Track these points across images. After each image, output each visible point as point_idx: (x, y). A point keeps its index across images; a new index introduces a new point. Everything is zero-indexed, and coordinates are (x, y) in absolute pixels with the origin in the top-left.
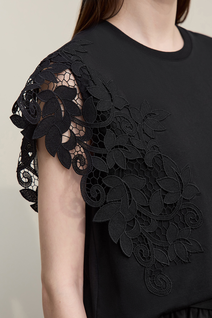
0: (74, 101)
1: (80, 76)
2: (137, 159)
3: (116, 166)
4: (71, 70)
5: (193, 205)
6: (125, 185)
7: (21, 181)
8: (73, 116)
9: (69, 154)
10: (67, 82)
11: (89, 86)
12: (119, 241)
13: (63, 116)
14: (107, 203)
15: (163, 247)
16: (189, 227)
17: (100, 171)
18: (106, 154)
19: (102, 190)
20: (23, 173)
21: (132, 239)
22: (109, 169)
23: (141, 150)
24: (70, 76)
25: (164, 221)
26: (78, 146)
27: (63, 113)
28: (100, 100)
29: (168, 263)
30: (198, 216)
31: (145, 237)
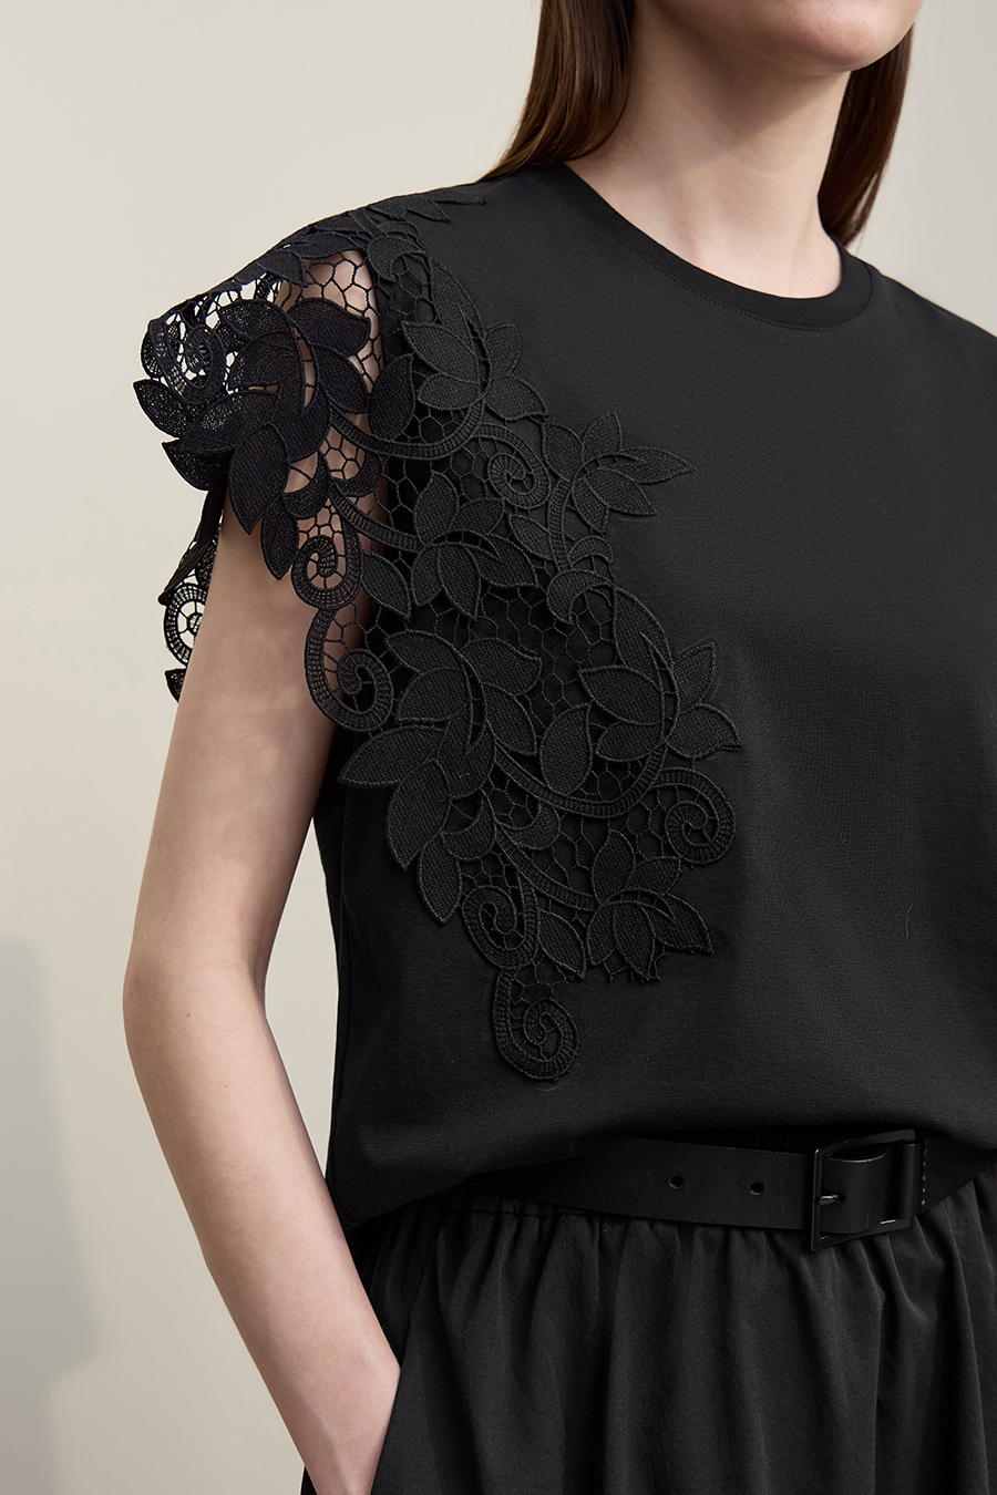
1: (392, 278)
2: (521, 588)
3: (442, 601)
4: (363, 254)
5: (703, 779)
6: (470, 673)
7: (176, 639)
8: (341, 409)
9: (296, 531)
10: (343, 291)
13: (306, 404)
14: (398, 726)
15: (573, 910)
16: (677, 856)
17: (383, 606)
18: (415, 555)
19: (381, 674)
20: (191, 616)
21: (462, 863)
22: (413, 605)
23: (540, 563)
24: (355, 272)
25: (586, 819)
26: (329, 508)
27: (308, 392)
28: (437, 372)
29: (580, 968)
30: (715, 821)
31: (509, 862)
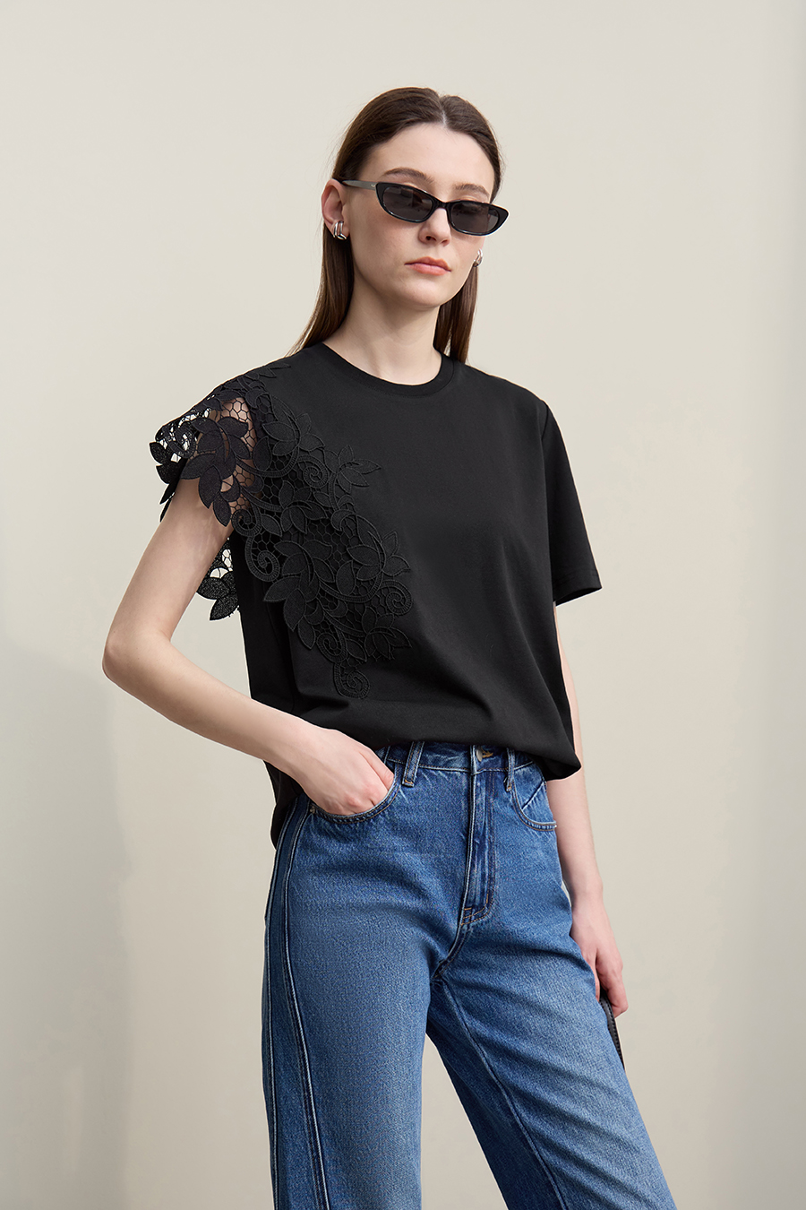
0: (242, 438)
1: (256, 407)
2: (321, 519)
3: (293, 528)
5: (398, 583)
6: (306, 554)
8: (240, 458)
9: (229, 507)
10: (237, 413)
11: (265, 422)
12: (297, 628)
13: (227, 455)
14: (283, 577)
15: (357, 637)
16: (392, 613)
17: (271, 534)
18: (281, 513)
19: (273, 559)
21: (314, 626)
22: (283, 531)
23: (327, 509)
24: (242, 405)
25: (357, 603)
26: (241, 497)
27: (227, 452)
28: (279, 441)
29: (364, 658)
30: (405, 598)
31: (331, 623)
